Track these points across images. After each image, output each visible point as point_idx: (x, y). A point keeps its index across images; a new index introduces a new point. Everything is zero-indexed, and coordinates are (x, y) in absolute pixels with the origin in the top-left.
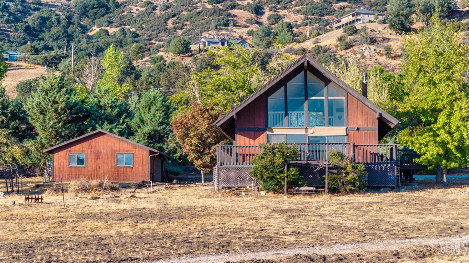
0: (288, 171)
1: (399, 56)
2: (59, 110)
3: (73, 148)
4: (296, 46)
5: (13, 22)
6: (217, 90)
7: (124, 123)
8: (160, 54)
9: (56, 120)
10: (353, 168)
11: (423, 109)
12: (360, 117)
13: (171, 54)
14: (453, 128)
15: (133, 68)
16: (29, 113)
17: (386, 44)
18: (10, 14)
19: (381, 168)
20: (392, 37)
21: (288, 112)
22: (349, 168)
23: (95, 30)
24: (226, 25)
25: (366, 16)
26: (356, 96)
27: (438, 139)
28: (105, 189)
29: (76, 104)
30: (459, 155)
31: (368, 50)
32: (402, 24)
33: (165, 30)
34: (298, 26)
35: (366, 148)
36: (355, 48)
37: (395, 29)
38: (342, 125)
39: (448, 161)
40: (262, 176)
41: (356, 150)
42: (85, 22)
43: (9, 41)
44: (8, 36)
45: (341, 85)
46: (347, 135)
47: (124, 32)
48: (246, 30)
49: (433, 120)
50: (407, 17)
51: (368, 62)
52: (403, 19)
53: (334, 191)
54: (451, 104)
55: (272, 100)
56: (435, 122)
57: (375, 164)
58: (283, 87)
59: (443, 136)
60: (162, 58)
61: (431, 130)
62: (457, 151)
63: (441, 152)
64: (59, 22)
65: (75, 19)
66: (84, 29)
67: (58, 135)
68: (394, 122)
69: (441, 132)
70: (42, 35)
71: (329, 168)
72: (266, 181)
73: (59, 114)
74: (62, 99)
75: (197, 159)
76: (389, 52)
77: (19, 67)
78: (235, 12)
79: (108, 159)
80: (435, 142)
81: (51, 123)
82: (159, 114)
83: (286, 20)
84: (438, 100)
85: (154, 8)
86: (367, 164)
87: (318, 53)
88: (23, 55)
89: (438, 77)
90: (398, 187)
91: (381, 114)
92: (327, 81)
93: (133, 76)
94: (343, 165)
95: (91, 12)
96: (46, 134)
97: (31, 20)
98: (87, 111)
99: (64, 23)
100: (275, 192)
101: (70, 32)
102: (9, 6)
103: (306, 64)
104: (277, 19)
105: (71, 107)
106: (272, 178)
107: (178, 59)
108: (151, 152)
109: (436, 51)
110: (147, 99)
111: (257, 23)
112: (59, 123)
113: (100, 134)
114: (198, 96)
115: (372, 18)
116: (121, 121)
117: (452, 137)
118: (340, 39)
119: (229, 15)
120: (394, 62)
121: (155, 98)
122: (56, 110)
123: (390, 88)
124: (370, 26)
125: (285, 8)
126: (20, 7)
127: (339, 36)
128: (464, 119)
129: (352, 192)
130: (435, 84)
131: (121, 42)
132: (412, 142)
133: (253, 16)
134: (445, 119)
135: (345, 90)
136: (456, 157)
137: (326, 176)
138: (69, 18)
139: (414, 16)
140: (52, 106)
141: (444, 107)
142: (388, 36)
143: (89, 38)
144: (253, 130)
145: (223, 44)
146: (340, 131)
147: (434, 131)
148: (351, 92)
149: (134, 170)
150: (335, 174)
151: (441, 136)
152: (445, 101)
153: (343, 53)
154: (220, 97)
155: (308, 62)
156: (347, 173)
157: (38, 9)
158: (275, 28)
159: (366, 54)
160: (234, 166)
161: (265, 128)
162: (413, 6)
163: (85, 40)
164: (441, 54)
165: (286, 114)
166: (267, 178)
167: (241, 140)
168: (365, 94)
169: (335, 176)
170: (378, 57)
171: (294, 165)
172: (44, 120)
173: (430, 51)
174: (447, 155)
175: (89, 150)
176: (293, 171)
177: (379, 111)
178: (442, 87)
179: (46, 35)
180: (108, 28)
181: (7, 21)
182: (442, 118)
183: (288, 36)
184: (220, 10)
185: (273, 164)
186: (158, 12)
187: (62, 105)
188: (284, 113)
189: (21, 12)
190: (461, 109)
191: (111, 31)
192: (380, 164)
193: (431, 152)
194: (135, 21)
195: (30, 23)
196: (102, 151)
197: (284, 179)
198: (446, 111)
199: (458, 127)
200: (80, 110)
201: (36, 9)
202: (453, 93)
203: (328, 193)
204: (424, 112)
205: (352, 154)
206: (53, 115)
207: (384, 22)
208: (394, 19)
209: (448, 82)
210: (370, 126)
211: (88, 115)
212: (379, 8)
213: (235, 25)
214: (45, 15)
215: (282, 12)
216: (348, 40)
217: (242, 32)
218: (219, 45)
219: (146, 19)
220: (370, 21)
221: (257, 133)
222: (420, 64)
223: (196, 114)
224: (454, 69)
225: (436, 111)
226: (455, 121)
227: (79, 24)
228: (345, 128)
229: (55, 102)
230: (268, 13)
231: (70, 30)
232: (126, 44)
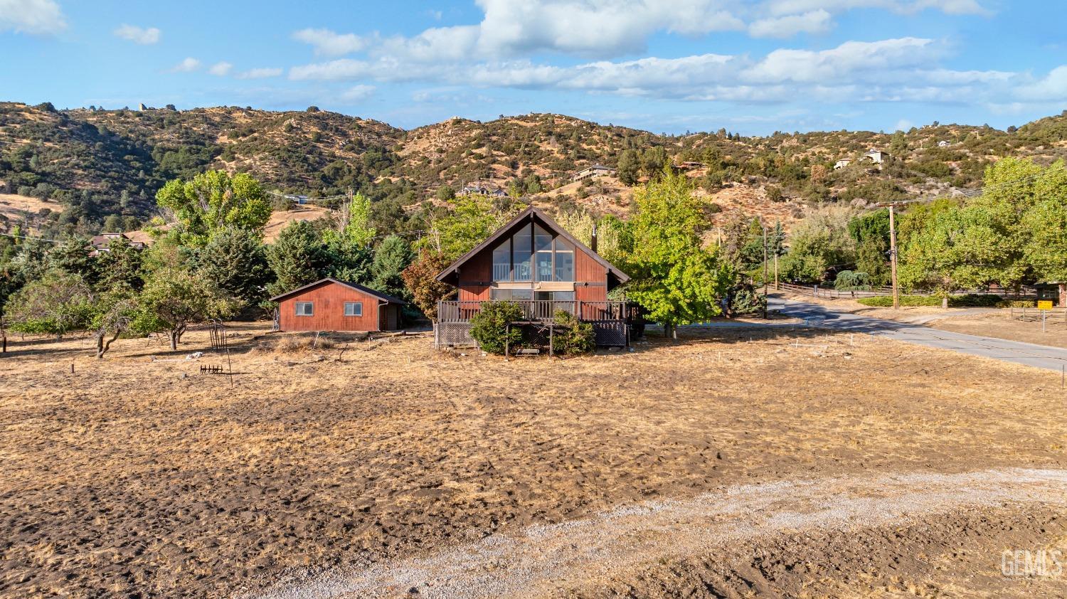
0: (510, 332)
1: (627, 205)
2: (298, 256)
3: (300, 297)
4: (543, 195)
5: (311, 171)
6: (458, 236)
7: (364, 268)
8: (430, 200)
9: (295, 265)
10: (580, 328)
11: (654, 263)
12: (588, 272)
13: (439, 200)
14: (685, 284)
15: (403, 212)
16: (270, 257)
17: (616, 194)
18: (309, 165)
19: (610, 326)
20: (622, 188)
21: (515, 264)
22: (576, 330)
23: (381, 179)
24: (488, 177)
25: (600, 171)
26: (585, 250)
27: (669, 296)
28: (316, 348)
29: (316, 249)
30: (690, 312)
31: (601, 199)
32: (630, 178)
33: (438, 180)
34: (545, 179)
35: (594, 305)
36: (591, 197)
37: (625, 182)
38: (570, 280)
39: (678, 318)
40: (482, 336)
41: (584, 307)
42: (372, 172)
43: (308, 187)
44: (307, 183)
45: (569, 238)
46: (575, 290)
47: (404, 182)
48: (504, 181)
49: (663, 275)
50: (634, 172)
51: (602, 209)
52: (630, 173)
53: (559, 353)
54: (684, 260)
55: (496, 253)
56: (666, 276)
57: (603, 322)
58: (509, 240)
59: (675, 292)
60: (431, 203)
61: (661, 285)
62: (688, 308)
63: (673, 309)
64: (350, 172)
65: (364, 170)
66: (371, 178)
67: (297, 280)
68: (624, 278)
69: (673, 288)
70: (336, 182)
71: (554, 328)
72: (487, 343)
73: (298, 259)
74: (301, 244)
75: (428, 308)
76: (618, 201)
77: (308, 209)
78: (495, 166)
79: (336, 308)
80: (667, 299)
81: (289, 268)
82: (399, 260)
83: (536, 173)
84: (669, 254)
85: (429, 162)
86: (596, 322)
87: (561, 201)
88: (311, 199)
89: (669, 230)
90: (627, 345)
91: (610, 270)
92: (555, 234)
93: (402, 219)
94: (569, 325)
95: (377, 164)
96: (285, 278)
97: (327, 170)
98: (328, 256)
99: (354, 173)
100: (497, 353)
101: (359, 180)
102: (308, 158)
103: (532, 216)
104: (528, 172)
105: (311, 252)
106: (493, 339)
107: (444, 204)
108: (380, 302)
109: (668, 204)
110: (388, 245)
111: (513, 175)
112: (298, 267)
113: (328, 283)
114: (438, 243)
115: (605, 172)
116: (362, 266)
117: (683, 292)
118: (579, 190)
119: (490, 169)
120: (623, 209)
121: (395, 244)
122: (294, 256)
123: (620, 236)
124: (604, 179)
125: (536, 164)
126: (317, 159)
127: (578, 187)
128: (697, 275)
129: (578, 354)
130: (666, 237)
131: (401, 189)
132: (643, 298)
133: (510, 170)
134: (677, 275)
135: (573, 243)
136: (687, 314)
137: (550, 337)
138: (359, 169)
139: (640, 171)
140: (290, 252)
141: (676, 262)
142: (618, 188)
143: (375, 185)
144: (478, 284)
145: (483, 193)
146: (567, 286)
147: (665, 287)
148: (579, 246)
149: (363, 319)
150: (560, 334)
151: (673, 292)
152: (677, 256)
153: (581, 201)
154: (458, 243)
155: (535, 214)
156: (573, 335)
157: (333, 161)
158: (527, 180)
159: (600, 202)
160: (456, 322)
161: (489, 282)
162: (639, 163)
163: (371, 187)
164: (674, 207)
165: (512, 268)
166: (488, 339)
167: (465, 295)
168: (594, 248)
169: (560, 337)
170: (610, 205)
171: (516, 326)
172: (282, 266)
173: (662, 204)
174: (678, 311)
175: (317, 299)
176: (515, 332)
177: (609, 266)
178: (673, 241)
179: (339, 182)
180: (391, 178)
181: (307, 171)
182: (673, 274)
183: (537, 186)
184: (483, 164)
185: (493, 324)
186: (432, 165)
187: (301, 251)
188: (509, 264)
189: (318, 163)
190: (694, 264)
191: (394, 180)
192: (608, 322)
193: (662, 309)
194: (413, 172)
195: (326, 172)
196: (330, 300)
197: (505, 341)
198: (678, 266)
199: (690, 283)
200: (322, 255)
201: (330, 161)
202: (685, 248)
203: (553, 356)
204: (655, 267)
205: (579, 313)
206: (292, 260)
207: (615, 176)
208: (624, 174)
209: (680, 236)
210: (599, 281)
211: (330, 260)
212: (611, 165)
213: (495, 177)
214: (338, 166)
215: (533, 167)
216: (585, 191)
217: (501, 183)
218: (480, 193)
219: (422, 171)
220: (604, 175)
221: (481, 288)
222: (652, 217)
223: (426, 263)
224: (687, 222)
225: (667, 266)
226: (687, 276)
227: (367, 173)
228: (573, 283)
229: (294, 248)
230: (521, 168)
231: (359, 179)
232: (406, 191)
